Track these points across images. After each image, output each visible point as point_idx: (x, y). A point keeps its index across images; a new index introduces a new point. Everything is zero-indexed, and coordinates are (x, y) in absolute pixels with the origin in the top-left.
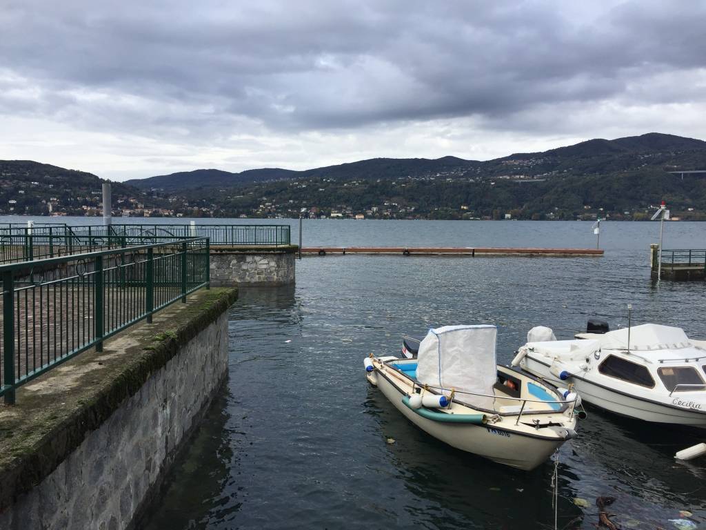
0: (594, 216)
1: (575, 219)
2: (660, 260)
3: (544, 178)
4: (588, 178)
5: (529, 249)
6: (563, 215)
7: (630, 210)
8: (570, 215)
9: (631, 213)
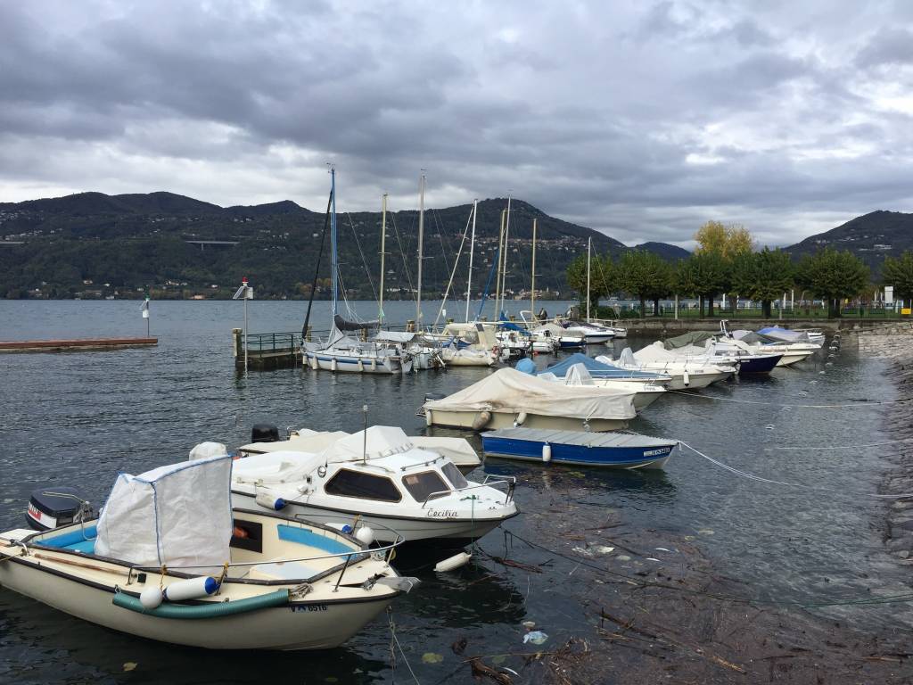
0: (98, 293)
1: (73, 297)
2: (245, 347)
3: (20, 239)
4: (85, 243)
5: (52, 341)
6: (54, 292)
7: (144, 287)
8: (63, 290)
9: (146, 289)
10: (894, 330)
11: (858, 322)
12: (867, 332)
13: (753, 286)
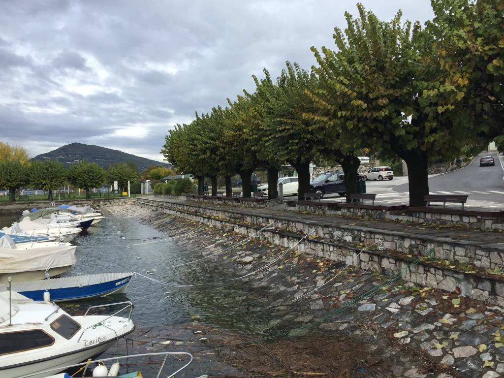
10: (120, 203)
11: (102, 200)
12: (108, 205)
13: (44, 182)
